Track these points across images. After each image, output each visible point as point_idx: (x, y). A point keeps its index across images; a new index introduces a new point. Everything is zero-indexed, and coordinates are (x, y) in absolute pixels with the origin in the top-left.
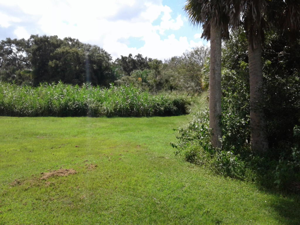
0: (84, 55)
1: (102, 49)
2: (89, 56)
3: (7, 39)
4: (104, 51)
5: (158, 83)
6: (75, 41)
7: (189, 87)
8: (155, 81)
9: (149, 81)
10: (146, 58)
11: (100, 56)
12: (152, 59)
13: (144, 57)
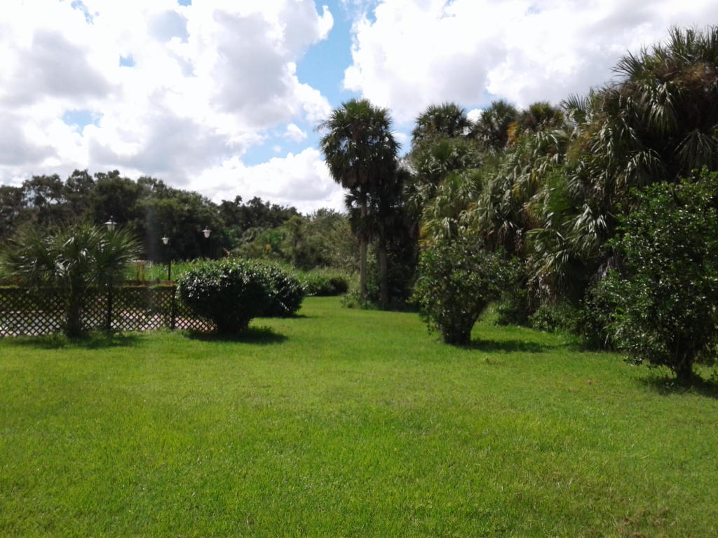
0: (182, 210)
1: (206, 199)
2: (188, 211)
3: (34, 177)
4: (210, 201)
5: (300, 254)
6: (157, 182)
7: (348, 262)
8: (295, 251)
9: (283, 250)
10: (268, 204)
11: (207, 212)
12: (278, 206)
13: (264, 203)
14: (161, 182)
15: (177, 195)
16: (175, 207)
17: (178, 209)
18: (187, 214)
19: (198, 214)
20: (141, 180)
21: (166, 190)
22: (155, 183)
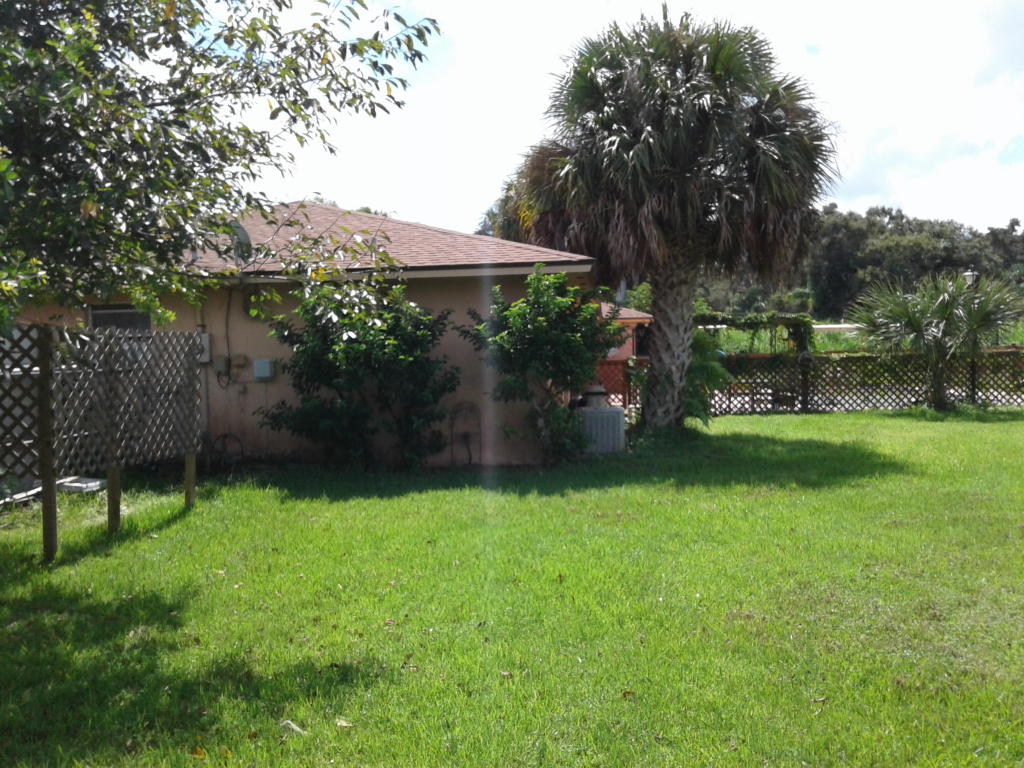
14: (899, 211)
15: (926, 228)
16: (924, 246)
17: (930, 247)
18: (943, 254)
19: (960, 253)
20: (872, 212)
21: (908, 222)
22: (890, 214)
